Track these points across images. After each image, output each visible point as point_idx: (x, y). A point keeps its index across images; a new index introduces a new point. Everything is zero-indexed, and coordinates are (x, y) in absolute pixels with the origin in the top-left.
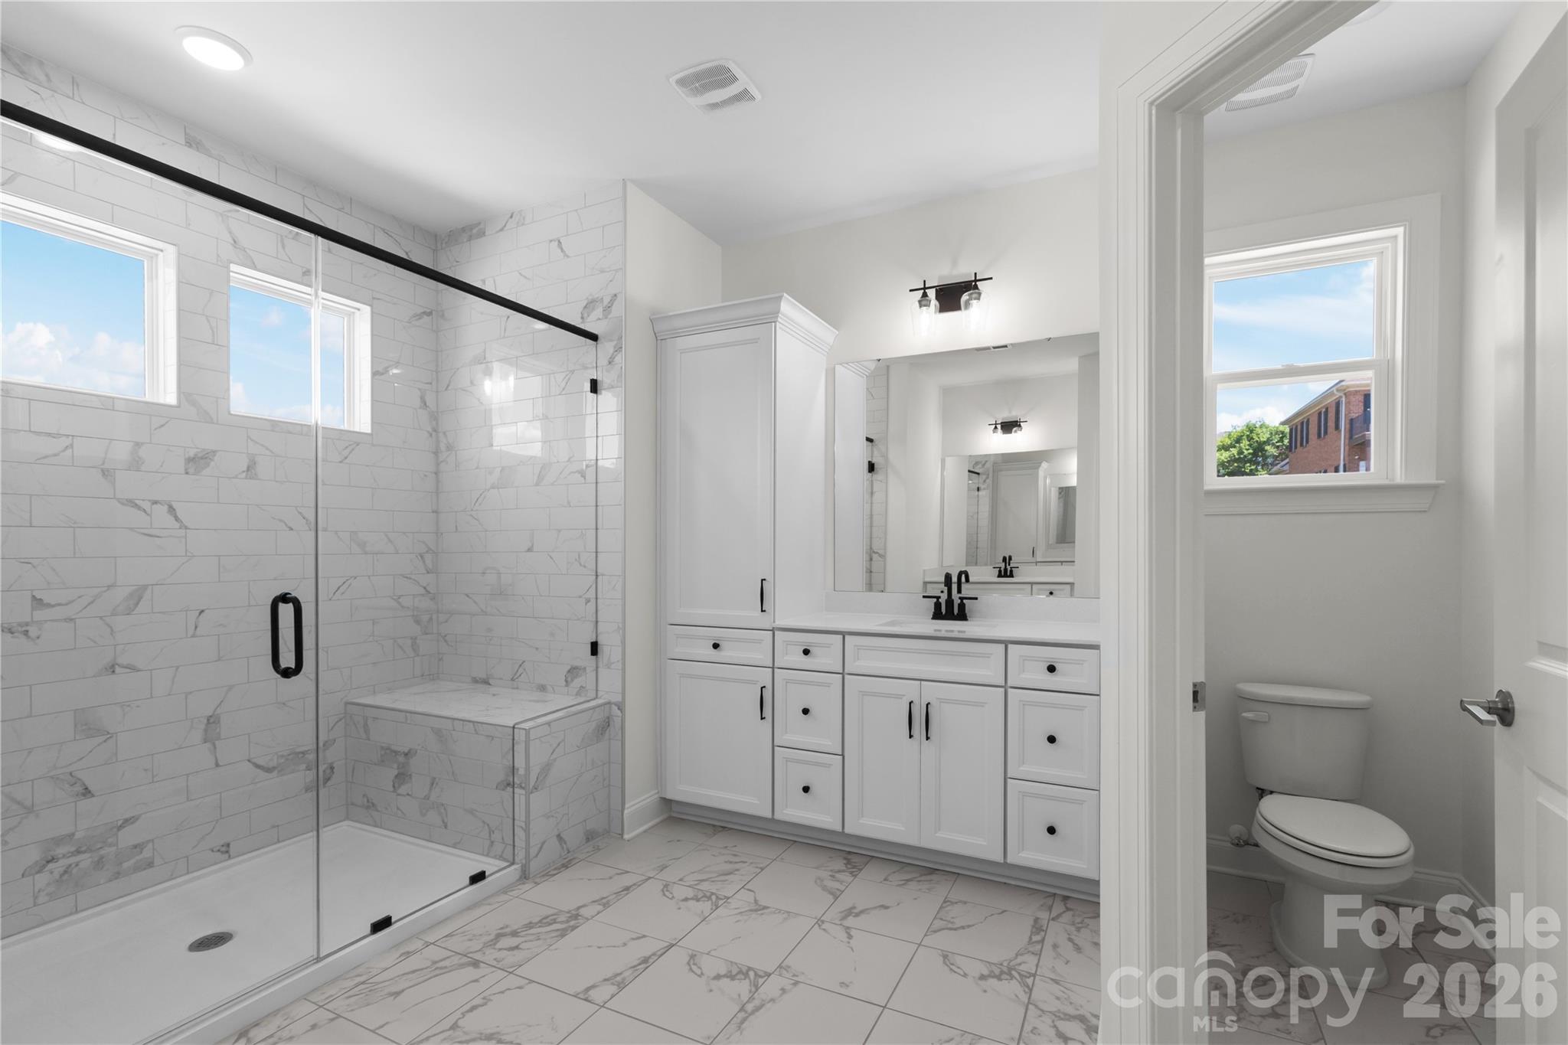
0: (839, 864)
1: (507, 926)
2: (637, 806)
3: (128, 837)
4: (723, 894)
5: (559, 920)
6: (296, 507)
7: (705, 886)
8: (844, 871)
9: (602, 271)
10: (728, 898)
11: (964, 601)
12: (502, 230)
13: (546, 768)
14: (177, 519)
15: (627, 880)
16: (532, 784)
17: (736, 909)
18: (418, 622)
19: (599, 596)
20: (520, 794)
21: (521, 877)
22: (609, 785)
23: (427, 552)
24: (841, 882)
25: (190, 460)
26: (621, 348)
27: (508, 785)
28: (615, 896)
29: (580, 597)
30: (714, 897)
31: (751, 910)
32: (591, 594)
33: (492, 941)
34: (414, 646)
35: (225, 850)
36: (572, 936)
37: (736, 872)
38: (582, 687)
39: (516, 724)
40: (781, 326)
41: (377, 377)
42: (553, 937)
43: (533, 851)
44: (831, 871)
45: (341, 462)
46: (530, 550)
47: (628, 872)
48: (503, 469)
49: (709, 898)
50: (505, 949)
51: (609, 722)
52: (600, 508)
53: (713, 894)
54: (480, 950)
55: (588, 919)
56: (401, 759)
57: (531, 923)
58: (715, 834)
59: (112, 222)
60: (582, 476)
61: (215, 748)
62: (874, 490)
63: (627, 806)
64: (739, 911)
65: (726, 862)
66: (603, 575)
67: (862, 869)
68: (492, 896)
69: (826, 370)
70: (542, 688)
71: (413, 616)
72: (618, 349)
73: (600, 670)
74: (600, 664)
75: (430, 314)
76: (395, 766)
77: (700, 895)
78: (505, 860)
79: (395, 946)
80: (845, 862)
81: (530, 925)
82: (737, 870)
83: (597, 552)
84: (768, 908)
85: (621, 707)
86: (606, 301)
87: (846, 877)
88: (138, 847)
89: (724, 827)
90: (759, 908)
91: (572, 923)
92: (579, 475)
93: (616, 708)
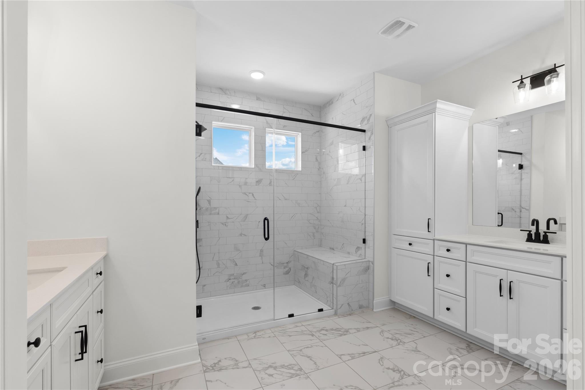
0: (464, 346)
1: (325, 328)
2: (378, 301)
3: (244, 277)
4: (404, 341)
5: (341, 331)
6: (281, 193)
7: (397, 336)
8: (464, 349)
9: (367, 107)
10: (405, 343)
11: (547, 234)
12: (338, 100)
13: (344, 280)
14: (254, 197)
15: (369, 325)
16: (338, 284)
17: (407, 348)
18: (315, 228)
19: (366, 223)
20: (335, 287)
21: (335, 314)
22: (369, 291)
23: (318, 206)
24: (461, 353)
25: (257, 182)
26: (373, 133)
27: (332, 283)
28: (362, 329)
29: (360, 222)
30: (399, 341)
31: (412, 350)
32: (363, 222)
33: (319, 330)
34: (314, 236)
35: (264, 286)
36: (343, 337)
37: (413, 335)
38: (360, 254)
39: (334, 263)
40: (438, 113)
41: (303, 153)
42: (337, 335)
43: (339, 307)
44: (458, 347)
45: (293, 180)
46: (345, 206)
47: (370, 322)
48: (338, 179)
49: (397, 340)
50: (322, 334)
51: (369, 268)
52: (366, 191)
53: (399, 339)
54: (315, 332)
55: (350, 333)
56: (306, 269)
57: (333, 329)
58: (410, 318)
59: (242, 124)
60: (361, 180)
61: (262, 258)
62: (523, 177)
63: (375, 299)
64: (407, 349)
65: (410, 330)
66: (367, 215)
67: (474, 351)
68: (324, 317)
69: (469, 128)
70: (349, 253)
71: (313, 226)
72: (372, 134)
73: (366, 249)
74: (366, 247)
75: (319, 131)
76: (305, 271)
77: (394, 338)
78: (331, 307)
79: (294, 323)
80: (467, 346)
81: (332, 329)
82: (414, 334)
83: (365, 207)
84: (420, 352)
85: (373, 263)
86: (368, 117)
87: (465, 352)
88: (246, 280)
89: (415, 317)
90: (416, 350)
91: (345, 333)
92: (360, 180)
93: (371, 263)
